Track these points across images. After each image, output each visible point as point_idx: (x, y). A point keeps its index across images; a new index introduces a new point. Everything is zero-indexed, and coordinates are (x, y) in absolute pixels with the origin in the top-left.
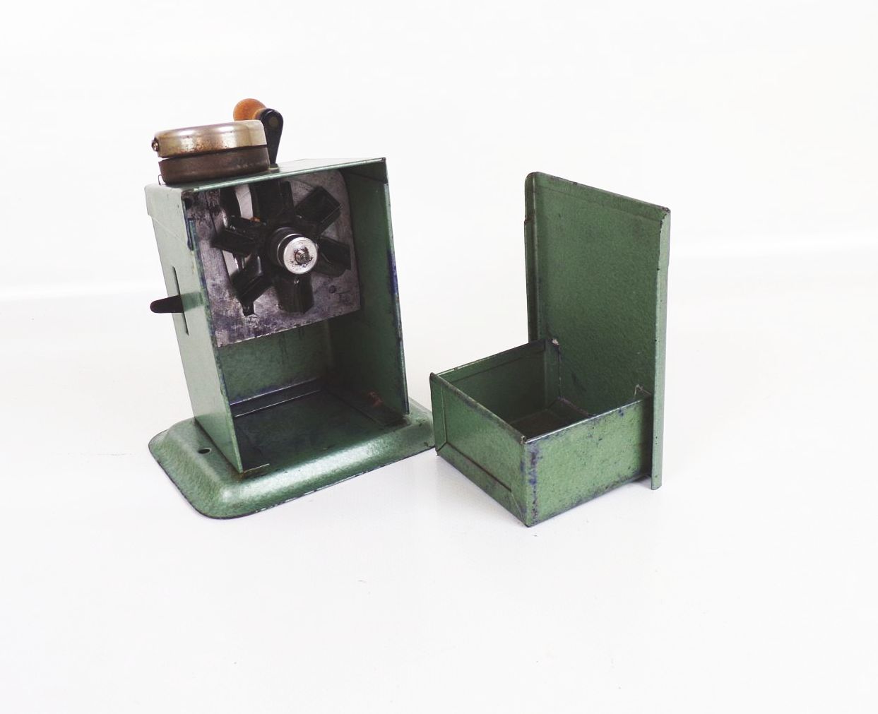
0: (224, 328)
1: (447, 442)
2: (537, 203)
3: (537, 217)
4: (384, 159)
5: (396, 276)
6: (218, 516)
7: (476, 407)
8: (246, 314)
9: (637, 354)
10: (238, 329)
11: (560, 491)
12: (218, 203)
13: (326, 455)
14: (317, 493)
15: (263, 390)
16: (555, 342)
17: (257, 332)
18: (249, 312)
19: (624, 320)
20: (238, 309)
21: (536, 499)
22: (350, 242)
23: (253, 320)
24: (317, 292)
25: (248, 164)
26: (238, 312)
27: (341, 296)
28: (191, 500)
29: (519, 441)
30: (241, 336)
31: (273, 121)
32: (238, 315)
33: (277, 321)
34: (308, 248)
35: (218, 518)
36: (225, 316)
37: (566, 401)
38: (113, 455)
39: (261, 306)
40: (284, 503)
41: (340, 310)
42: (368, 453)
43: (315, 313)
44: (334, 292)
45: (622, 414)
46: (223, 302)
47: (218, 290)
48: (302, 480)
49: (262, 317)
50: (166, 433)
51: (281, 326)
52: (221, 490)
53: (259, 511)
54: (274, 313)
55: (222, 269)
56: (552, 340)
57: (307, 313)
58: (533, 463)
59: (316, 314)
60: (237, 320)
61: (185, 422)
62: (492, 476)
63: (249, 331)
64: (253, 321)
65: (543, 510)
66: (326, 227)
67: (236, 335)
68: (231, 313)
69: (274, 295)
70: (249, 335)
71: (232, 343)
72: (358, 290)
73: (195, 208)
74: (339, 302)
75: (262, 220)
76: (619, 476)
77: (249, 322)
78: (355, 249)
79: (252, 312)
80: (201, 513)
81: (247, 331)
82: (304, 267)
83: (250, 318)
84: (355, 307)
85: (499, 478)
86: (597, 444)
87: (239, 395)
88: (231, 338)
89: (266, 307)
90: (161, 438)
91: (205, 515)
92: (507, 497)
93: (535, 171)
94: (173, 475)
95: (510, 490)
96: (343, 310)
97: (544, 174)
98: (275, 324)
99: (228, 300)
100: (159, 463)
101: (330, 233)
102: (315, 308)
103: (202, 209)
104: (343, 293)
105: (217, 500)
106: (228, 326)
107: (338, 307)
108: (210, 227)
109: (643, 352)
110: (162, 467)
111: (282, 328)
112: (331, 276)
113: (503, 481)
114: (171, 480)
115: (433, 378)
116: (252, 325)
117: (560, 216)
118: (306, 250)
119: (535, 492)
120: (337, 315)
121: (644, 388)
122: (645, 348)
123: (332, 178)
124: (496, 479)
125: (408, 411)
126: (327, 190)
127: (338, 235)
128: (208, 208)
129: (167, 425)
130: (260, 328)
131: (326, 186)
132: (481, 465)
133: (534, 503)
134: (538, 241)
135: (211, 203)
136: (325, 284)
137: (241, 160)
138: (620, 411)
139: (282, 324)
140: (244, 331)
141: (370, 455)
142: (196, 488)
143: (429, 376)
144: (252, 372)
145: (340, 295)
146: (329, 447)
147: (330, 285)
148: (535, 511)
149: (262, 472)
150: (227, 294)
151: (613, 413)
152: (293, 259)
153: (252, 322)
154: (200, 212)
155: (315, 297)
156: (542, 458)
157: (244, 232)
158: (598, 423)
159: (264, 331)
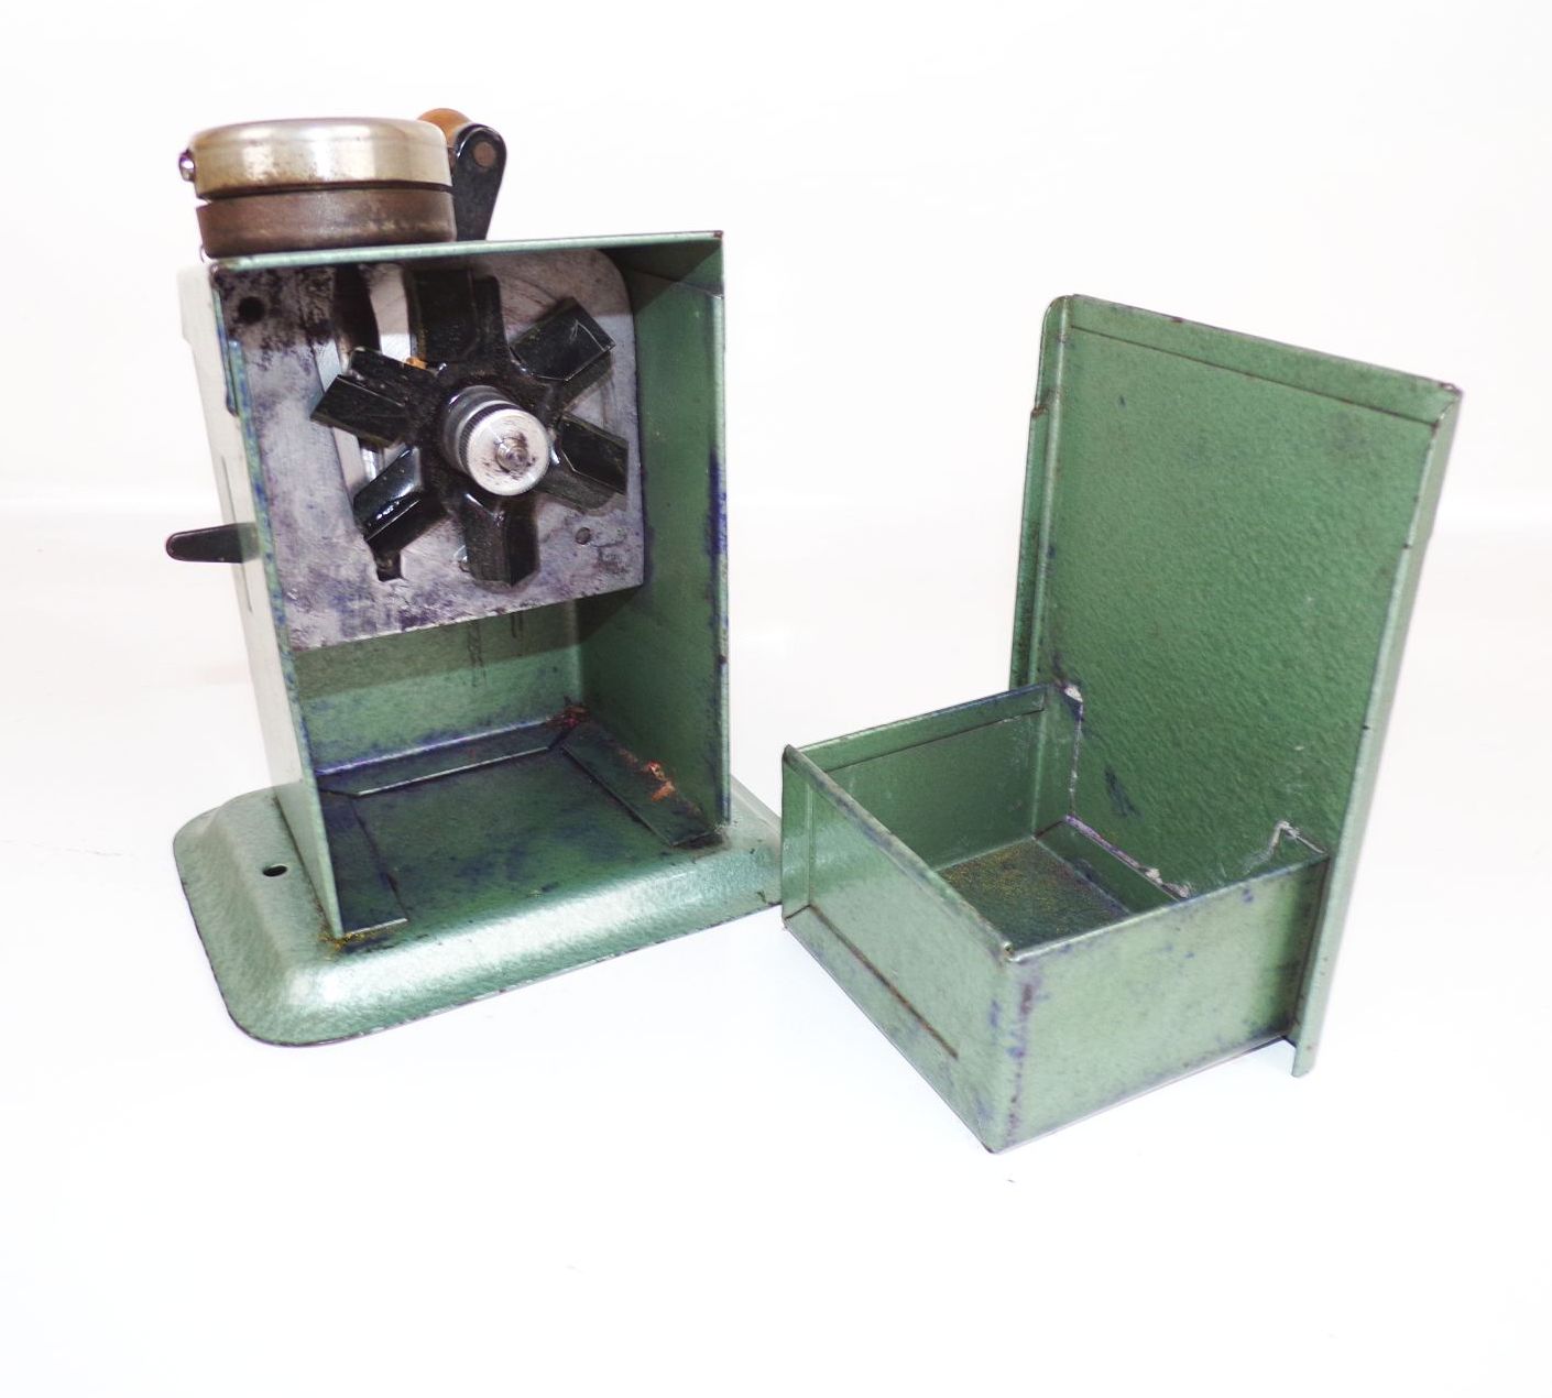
0: (332, 606)
1: (809, 906)
2: (1067, 369)
3: (1062, 403)
4: (719, 234)
5: (725, 517)
6: (273, 1038)
7: (888, 845)
8: (383, 577)
9: (1293, 751)
10: (364, 610)
11: (1078, 1072)
12: (327, 316)
13: (534, 908)
14: (504, 995)
15: (428, 739)
16: (1073, 692)
17: (407, 621)
18: (389, 572)
19: (1268, 663)
20: (366, 565)
21: (1019, 1089)
22: (629, 432)
23: (398, 591)
24: (548, 537)
25: (397, 223)
26: (364, 571)
27: (601, 554)
28: (225, 988)
29: (995, 951)
30: (370, 624)
31: (483, 153)
32: (364, 579)
33: (451, 597)
34: (526, 435)
35: (271, 1043)
36: (335, 580)
37: (1082, 826)
38: (98, 853)
39: (417, 561)
40: (426, 1015)
41: (597, 583)
42: (629, 908)
43: (541, 584)
44: (585, 543)
45: (1250, 899)
46: (331, 546)
47: (322, 519)
48: (474, 964)
49: (420, 588)
50: (212, 815)
51: (460, 609)
52: (288, 974)
53: (367, 1032)
54: (448, 579)
55: (332, 470)
56: (1065, 687)
57: (521, 583)
58: (1025, 1010)
59: (544, 588)
60: (363, 591)
61: (253, 795)
62: (912, 1011)
63: (388, 616)
64: (399, 594)
65: (1031, 1114)
66: (576, 392)
67: (357, 622)
68: (347, 572)
69: (448, 539)
70: (388, 624)
71: (347, 640)
72: (641, 542)
73: (271, 323)
74: (595, 566)
75: (433, 364)
76: (1218, 1039)
77: (391, 595)
78: (641, 451)
79: (397, 574)
80: (237, 1024)
81: (383, 616)
82: (515, 478)
83: (392, 586)
84: (631, 579)
85: (929, 1019)
86: (1181, 966)
87: (375, 746)
88: (347, 630)
89: (431, 564)
90: (201, 829)
91: (245, 1030)
92: (945, 1068)
93: (1070, 292)
94: (204, 918)
95: (954, 1055)
96: (604, 584)
97: (1093, 299)
98: (450, 603)
99: (342, 542)
100: (183, 884)
101: (587, 409)
102: (540, 575)
103: (290, 326)
104: (608, 545)
105: (276, 996)
106: (340, 601)
107: (592, 576)
108: (307, 369)
109: (1312, 749)
110: (186, 894)
111: (463, 614)
112: (582, 506)
113: (939, 1029)
114: (197, 928)
115: (789, 757)
116: (397, 604)
117: (1122, 401)
118: (521, 441)
119: (1019, 1076)
120: (589, 593)
121: (1301, 834)
122: (1321, 739)
123: (598, 281)
124: (919, 1018)
125: (728, 819)
126: (585, 306)
127: (604, 414)
128: (302, 326)
129: (214, 799)
130: (415, 611)
131: (583, 299)
132: (888, 976)
133: (1014, 1100)
134: (1059, 460)
135: (311, 313)
136: (567, 522)
137: (378, 213)
138: (1246, 891)
139: (465, 605)
140: (377, 615)
141: (635, 913)
142: (240, 959)
143: (781, 752)
144: (404, 699)
145: (600, 549)
146: (545, 889)
147: (577, 527)
148: (1013, 1118)
149: (386, 939)
150: (341, 530)
151: (1227, 895)
152: (489, 458)
153: (397, 596)
154: (282, 334)
155: (544, 552)
156: (1047, 997)
157: (383, 386)
158: (1191, 917)
159: (423, 619)
